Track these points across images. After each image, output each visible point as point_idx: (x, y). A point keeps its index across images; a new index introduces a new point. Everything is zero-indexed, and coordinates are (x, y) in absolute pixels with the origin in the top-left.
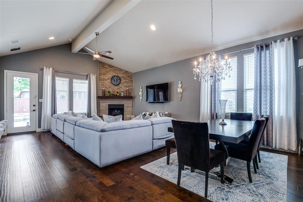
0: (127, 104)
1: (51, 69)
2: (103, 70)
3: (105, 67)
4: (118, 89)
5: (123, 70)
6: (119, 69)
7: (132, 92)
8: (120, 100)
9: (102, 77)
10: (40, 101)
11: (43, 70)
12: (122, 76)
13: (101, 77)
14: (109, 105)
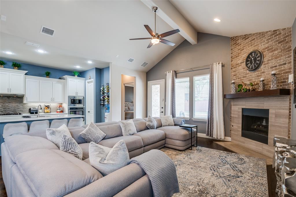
0: (275, 108)
2: (236, 50)
3: (238, 44)
5: (267, 32)
6: (260, 33)
8: (262, 99)
12: (266, 46)
14: (243, 109)
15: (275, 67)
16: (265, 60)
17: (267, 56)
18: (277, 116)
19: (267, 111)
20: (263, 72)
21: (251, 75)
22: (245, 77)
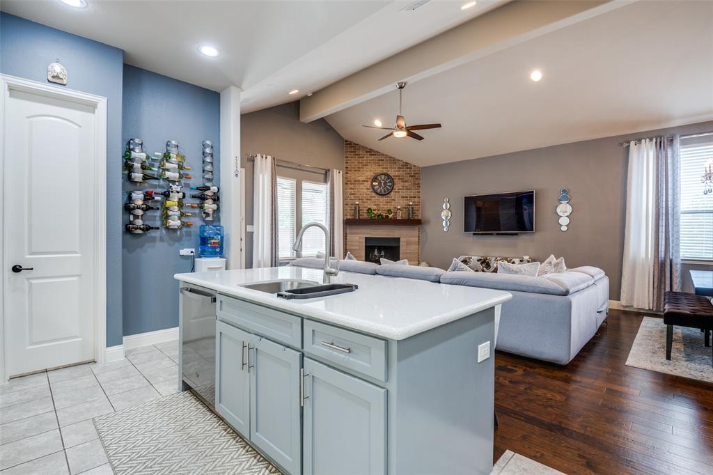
0: (406, 236)
1: (269, 158)
2: (354, 162)
3: (359, 155)
4: (387, 202)
5: (399, 160)
6: (391, 157)
7: (417, 211)
8: (392, 227)
9: (352, 176)
10: (248, 230)
11: (253, 161)
12: (397, 174)
13: (349, 175)
14: (366, 238)
15: (407, 197)
16: (396, 187)
17: (398, 185)
18: (408, 243)
19: (398, 239)
20: (394, 200)
21: (378, 200)
22: (370, 200)
